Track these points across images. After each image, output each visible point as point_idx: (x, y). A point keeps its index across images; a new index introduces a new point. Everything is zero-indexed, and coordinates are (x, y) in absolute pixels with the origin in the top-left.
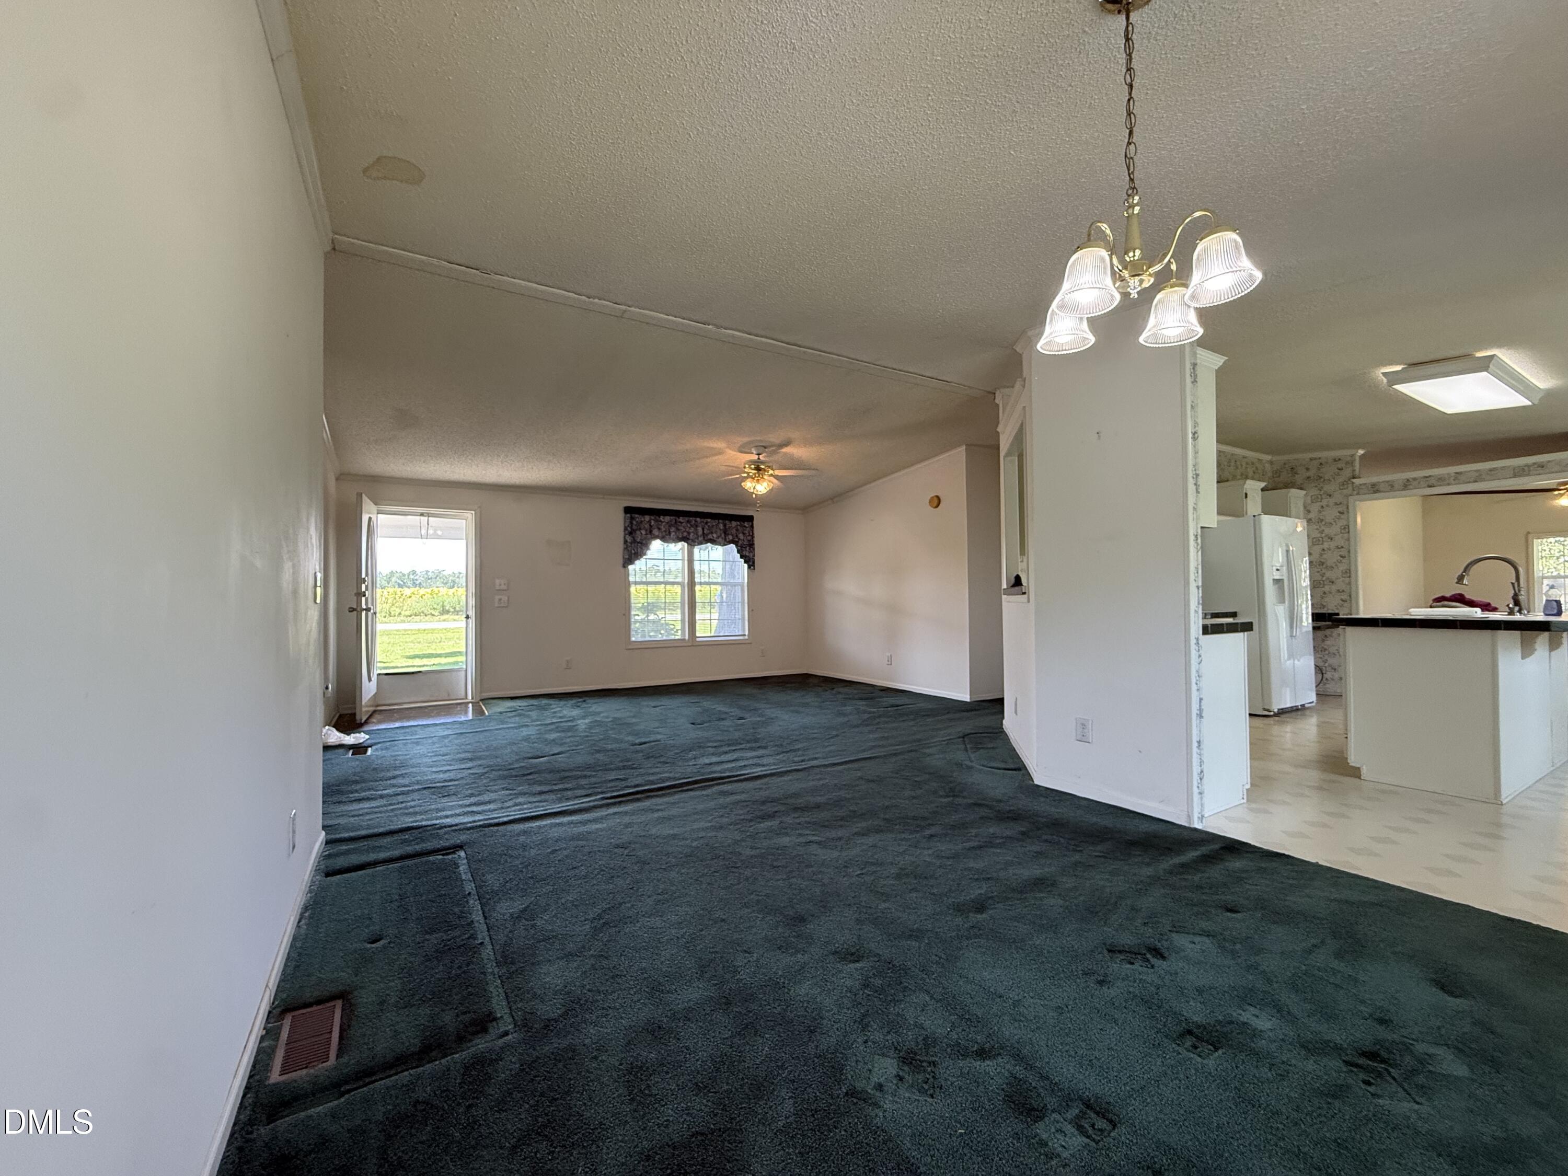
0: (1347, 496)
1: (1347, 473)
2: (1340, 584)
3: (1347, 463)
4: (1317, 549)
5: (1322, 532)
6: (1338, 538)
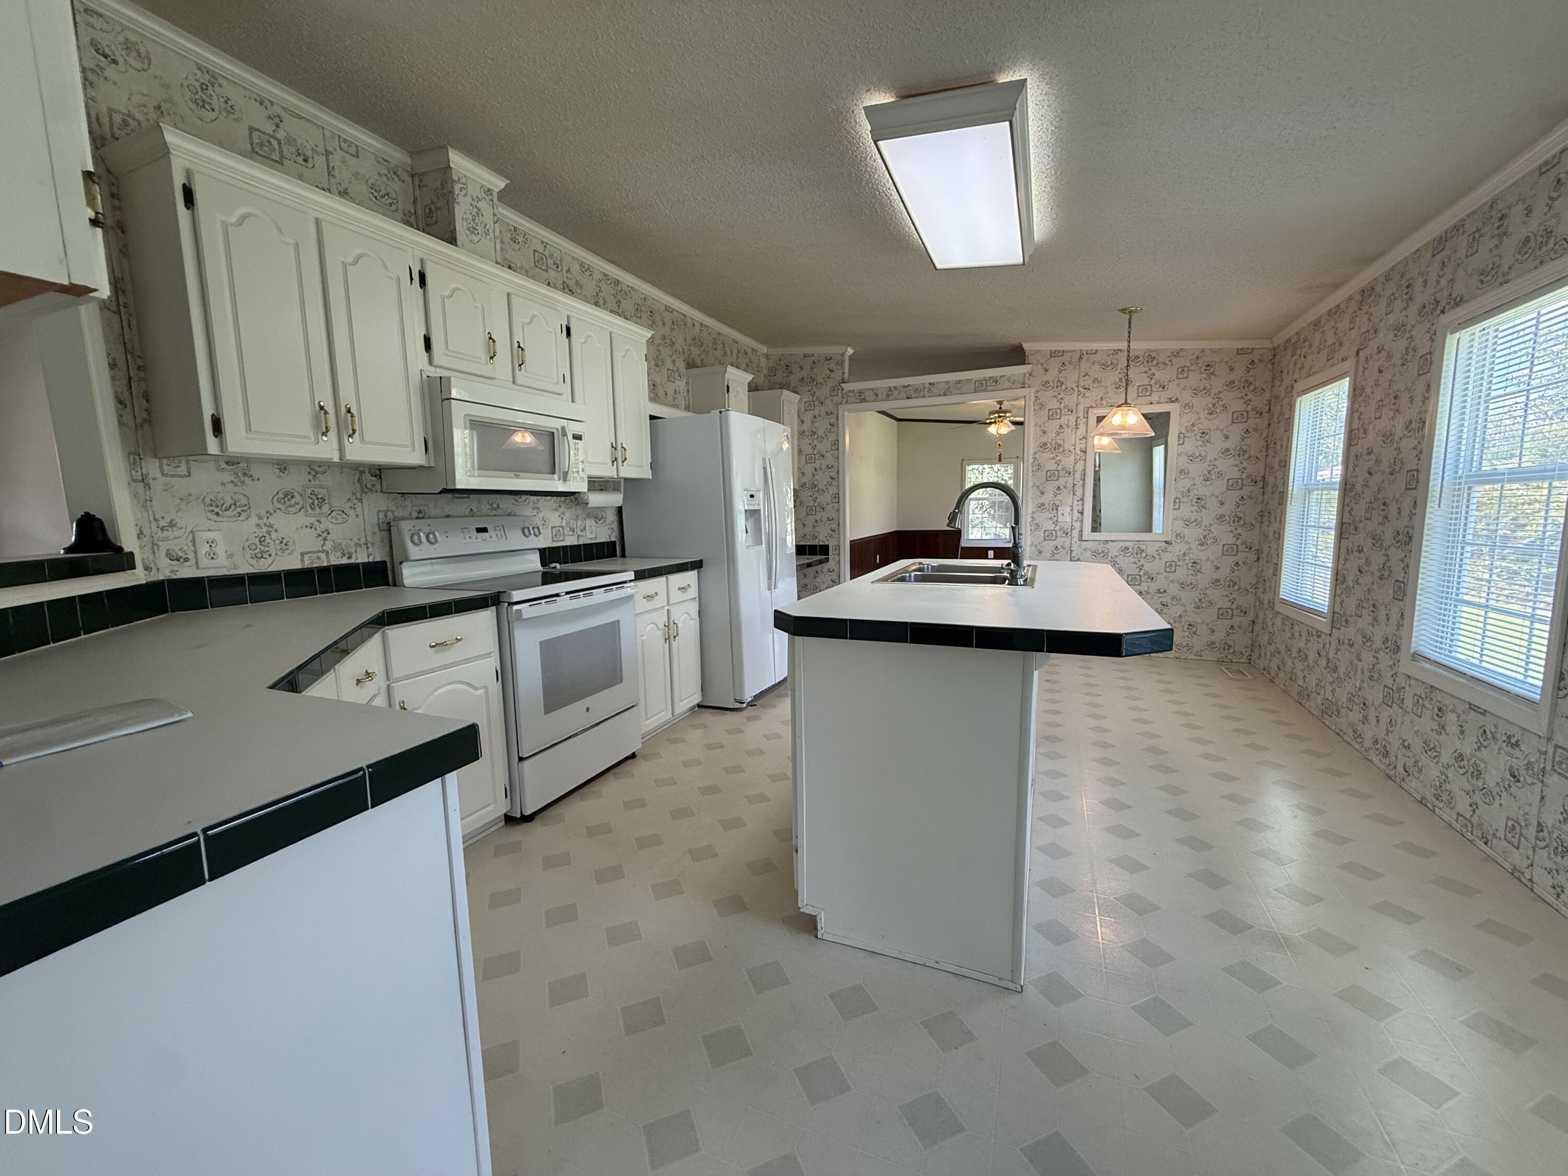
0: (837, 405)
1: (837, 376)
2: (830, 512)
3: (837, 363)
4: (809, 469)
5: (814, 448)
6: (828, 455)
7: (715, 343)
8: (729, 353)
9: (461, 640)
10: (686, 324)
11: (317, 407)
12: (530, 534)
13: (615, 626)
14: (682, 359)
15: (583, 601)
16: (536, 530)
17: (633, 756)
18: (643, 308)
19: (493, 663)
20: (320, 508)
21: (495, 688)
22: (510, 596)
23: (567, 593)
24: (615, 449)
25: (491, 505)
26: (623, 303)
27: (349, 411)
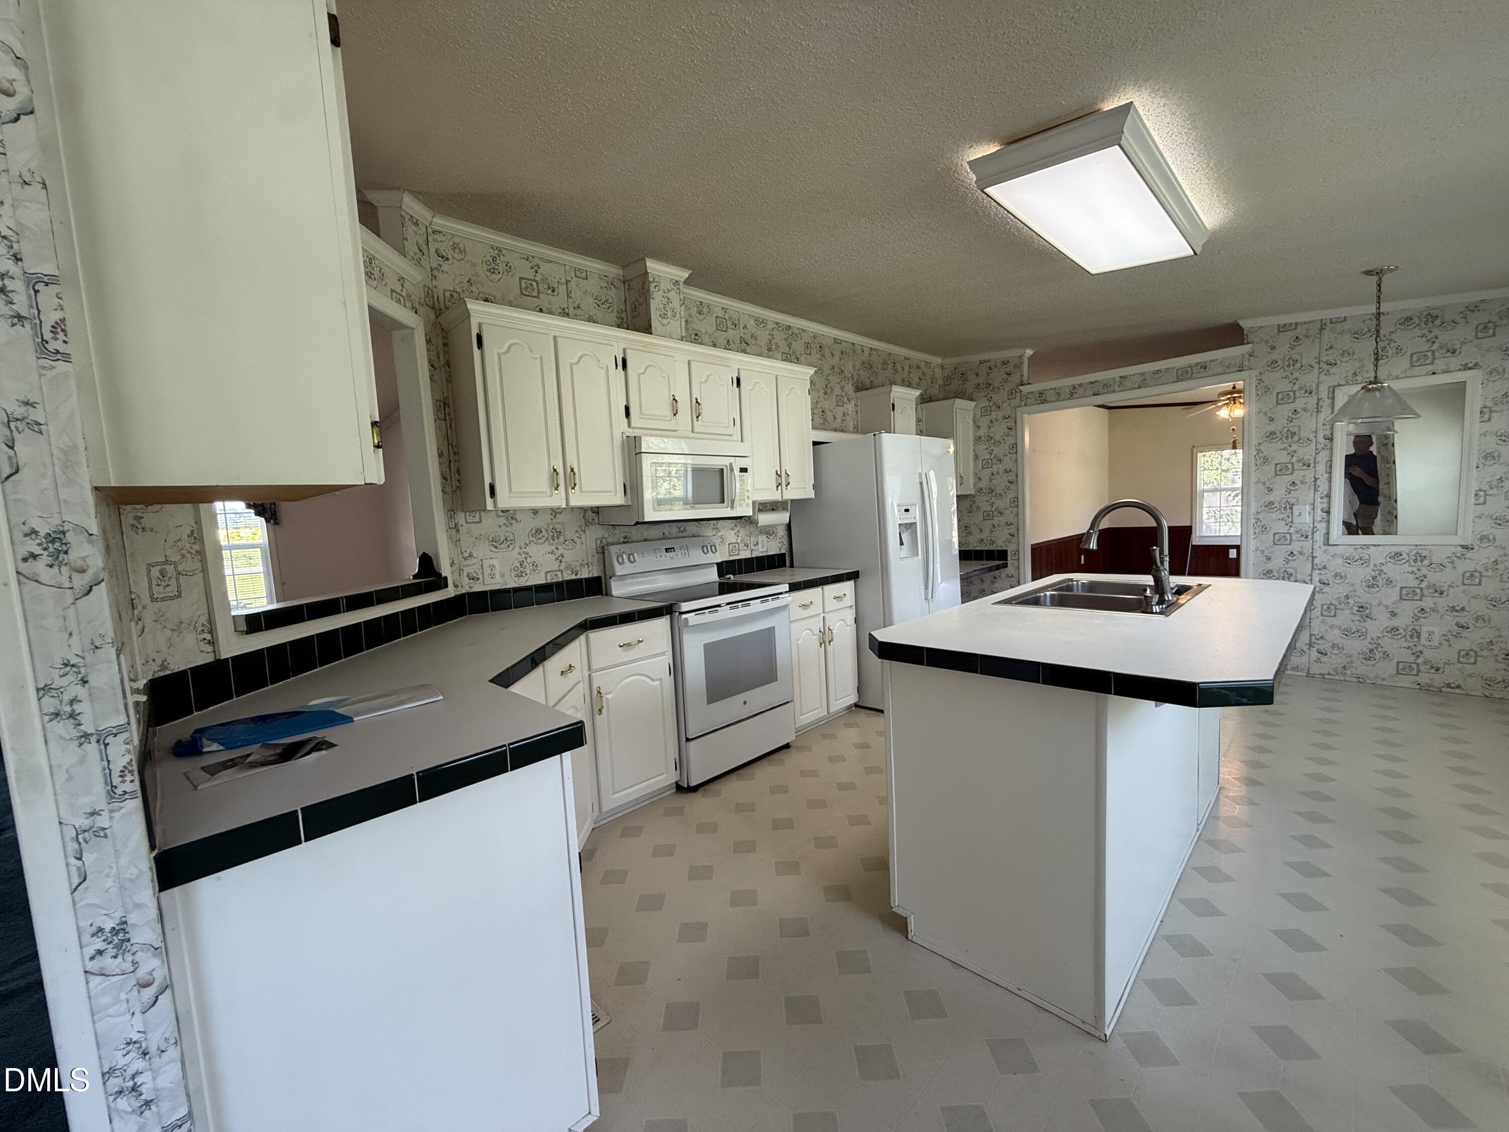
0: (1015, 407)
1: (1015, 379)
2: (1008, 516)
3: (1015, 366)
4: (986, 474)
5: (991, 452)
6: (1006, 459)
7: (885, 363)
8: (900, 370)
9: (642, 641)
10: (854, 351)
11: (552, 470)
12: (708, 552)
13: (771, 631)
14: (851, 384)
15: (741, 611)
16: (713, 548)
17: (787, 746)
18: (812, 346)
19: (668, 659)
20: (558, 538)
21: (669, 681)
22: (679, 607)
23: (728, 604)
24: (780, 476)
25: (679, 528)
26: (794, 346)
27: (572, 470)
